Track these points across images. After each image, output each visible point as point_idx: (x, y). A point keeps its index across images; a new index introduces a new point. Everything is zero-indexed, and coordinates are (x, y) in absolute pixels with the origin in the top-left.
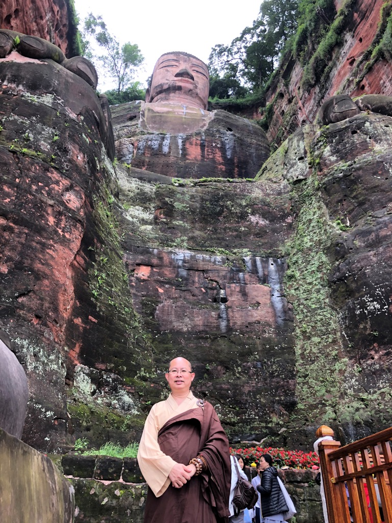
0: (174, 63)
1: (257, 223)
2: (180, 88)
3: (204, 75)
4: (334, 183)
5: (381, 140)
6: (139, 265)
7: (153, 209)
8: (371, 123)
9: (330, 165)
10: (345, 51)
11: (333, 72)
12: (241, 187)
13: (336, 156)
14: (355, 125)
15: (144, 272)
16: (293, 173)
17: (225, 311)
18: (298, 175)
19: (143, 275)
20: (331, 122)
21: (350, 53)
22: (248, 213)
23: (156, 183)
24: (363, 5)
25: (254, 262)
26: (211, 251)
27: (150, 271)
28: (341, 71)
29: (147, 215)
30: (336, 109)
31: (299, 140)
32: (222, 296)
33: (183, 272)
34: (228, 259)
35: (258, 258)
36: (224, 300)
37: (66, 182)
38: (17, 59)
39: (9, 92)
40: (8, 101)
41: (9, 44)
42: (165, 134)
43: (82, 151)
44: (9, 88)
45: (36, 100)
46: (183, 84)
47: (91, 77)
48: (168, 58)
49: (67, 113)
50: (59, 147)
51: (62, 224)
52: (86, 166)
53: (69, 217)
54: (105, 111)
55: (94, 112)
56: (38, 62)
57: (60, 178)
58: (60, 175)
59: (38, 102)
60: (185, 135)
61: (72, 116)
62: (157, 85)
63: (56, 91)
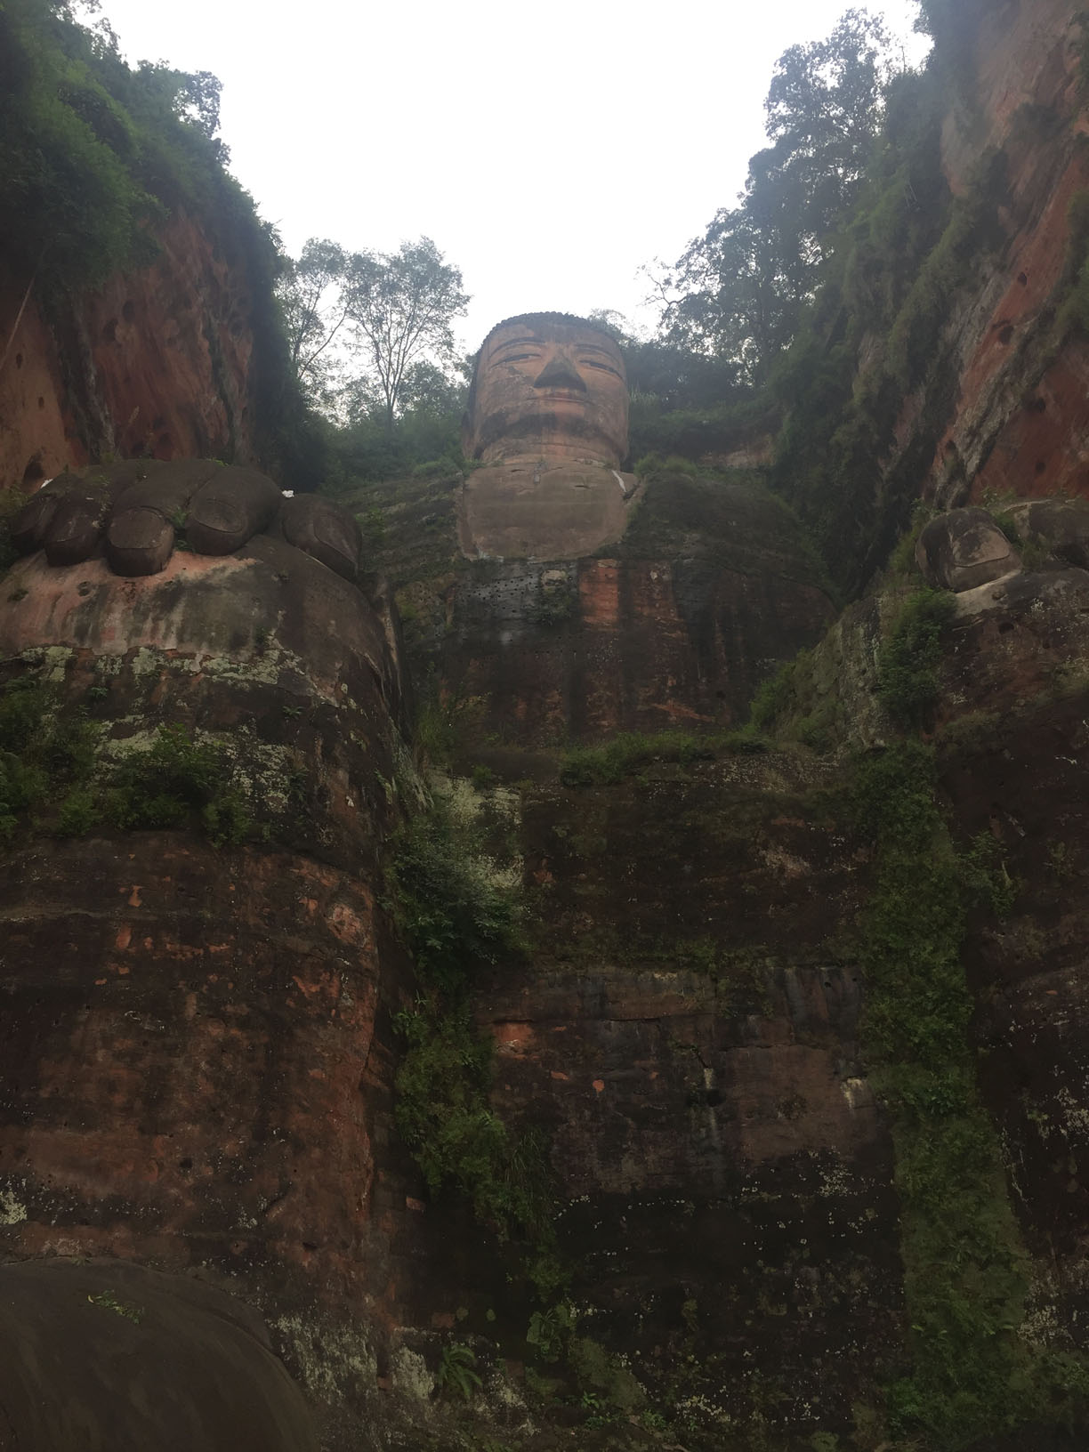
0: (530, 348)
1: (782, 869)
2: (551, 422)
3: (612, 370)
4: (964, 767)
5: (1074, 654)
6: (502, 1022)
7: (521, 857)
8: (1047, 603)
9: (952, 718)
10: (985, 303)
11: (957, 356)
12: (733, 770)
13: (965, 693)
14: (1006, 606)
15: (514, 1040)
16: (861, 727)
17: (720, 1128)
18: (875, 734)
19: (512, 1048)
20: (946, 586)
21: (997, 310)
22: (755, 843)
23: (522, 784)
24: (1020, 188)
25: (782, 982)
26: (671, 960)
27: (529, 1036)
28: (978, 357)
29: (509, 876)
30: (957, 556)
31: (869, 636)
32: (708, 1086)
33: (608, 1027)
34: (715, 980)
35: (789, 971)
36: (714, 1098)
37: (330, 880)
38: (187, 569)
39: (183, 667)
40: (185, 693)
41: (167, 534)
42: (523, 561)
43: (355, 781)
44: (182, 656)
45: (243, 678)
46: (559, 408)
47: (347, 548)
48: (513, 336)
49: (312, 690)
50: (306, 793)
51: (334, 991)
52: (367, 816)
53: (346, 970)
54: (387, 621)
55: (366, 655)
56: (233, 565)
57: (318, 875)
58: (316, 867)
59: (247, 681)
60: (576, 558)
61: (325, 694)
62: (490, 414)
63: (282, 637)
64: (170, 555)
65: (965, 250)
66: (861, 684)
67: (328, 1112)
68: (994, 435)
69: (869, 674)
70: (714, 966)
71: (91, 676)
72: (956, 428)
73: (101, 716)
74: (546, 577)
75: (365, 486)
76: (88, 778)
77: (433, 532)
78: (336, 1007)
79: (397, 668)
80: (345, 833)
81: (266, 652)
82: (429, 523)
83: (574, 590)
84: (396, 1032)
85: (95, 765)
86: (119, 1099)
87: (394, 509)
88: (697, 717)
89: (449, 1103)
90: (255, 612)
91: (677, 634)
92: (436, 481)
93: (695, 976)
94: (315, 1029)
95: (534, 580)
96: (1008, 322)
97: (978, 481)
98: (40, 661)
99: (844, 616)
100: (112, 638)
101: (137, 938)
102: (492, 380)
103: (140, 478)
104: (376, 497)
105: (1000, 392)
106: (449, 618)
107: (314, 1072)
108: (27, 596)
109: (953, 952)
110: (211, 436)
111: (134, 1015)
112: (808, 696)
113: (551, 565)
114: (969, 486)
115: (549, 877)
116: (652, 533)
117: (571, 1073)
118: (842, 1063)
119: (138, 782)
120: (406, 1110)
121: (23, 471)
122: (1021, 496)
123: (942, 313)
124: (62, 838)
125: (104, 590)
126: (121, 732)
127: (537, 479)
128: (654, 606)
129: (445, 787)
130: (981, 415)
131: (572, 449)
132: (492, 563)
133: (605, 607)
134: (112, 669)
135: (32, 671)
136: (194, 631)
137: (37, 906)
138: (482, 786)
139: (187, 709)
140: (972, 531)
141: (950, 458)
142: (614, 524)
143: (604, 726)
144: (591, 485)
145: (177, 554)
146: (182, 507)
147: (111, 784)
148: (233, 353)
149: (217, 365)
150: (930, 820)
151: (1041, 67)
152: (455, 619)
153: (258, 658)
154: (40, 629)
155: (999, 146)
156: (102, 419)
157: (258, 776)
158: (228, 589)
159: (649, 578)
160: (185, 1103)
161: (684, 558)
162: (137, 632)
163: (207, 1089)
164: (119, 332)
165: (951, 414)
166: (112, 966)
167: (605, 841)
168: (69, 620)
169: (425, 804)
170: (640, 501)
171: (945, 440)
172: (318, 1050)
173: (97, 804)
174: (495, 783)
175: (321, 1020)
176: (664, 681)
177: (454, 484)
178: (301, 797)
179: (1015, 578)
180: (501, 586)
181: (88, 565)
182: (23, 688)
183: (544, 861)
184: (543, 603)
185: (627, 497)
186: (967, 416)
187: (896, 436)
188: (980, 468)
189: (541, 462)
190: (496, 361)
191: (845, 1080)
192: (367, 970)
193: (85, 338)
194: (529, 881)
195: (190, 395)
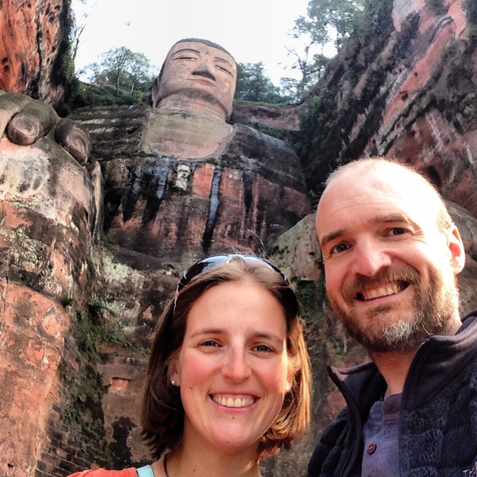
0: (192, 55)
2: (197, 92)
3: (231, 74)
6: (116, 379)
7: (139, 304)
10: (399, 81)
11: (383, 102)
15: (120, 387)
19: (119, 391)
21: (403, 86)
23: (146, 271)
27: (127, 386)
28: (392, 104)
29: (132, 312)
46: (202, 87)
48: (186, 47)
49: (55, 217)
50: (44, 264)
51: (40, 356)
52: (70, 278)
53: (48, 347)
54: (97, 186)
60: (196, 161)
61: (60, 218)
68: (392, 141)
72: (377, 135)
81: (37, 195)
96: (407, 92)
105: (397, 123)
115: (150, 315)
130: (388, 131)
131: (204, 107)
141: (373, 147)
148: (48, 31)
149: (39, 35)
153: (32, 198)
157: (23, 253)
169: (99, 274)
171: (372, 139)
174: (134, 268)
178: (41, 266)
187: (352, 131)
194: (140, 316)
195: (23, 49)
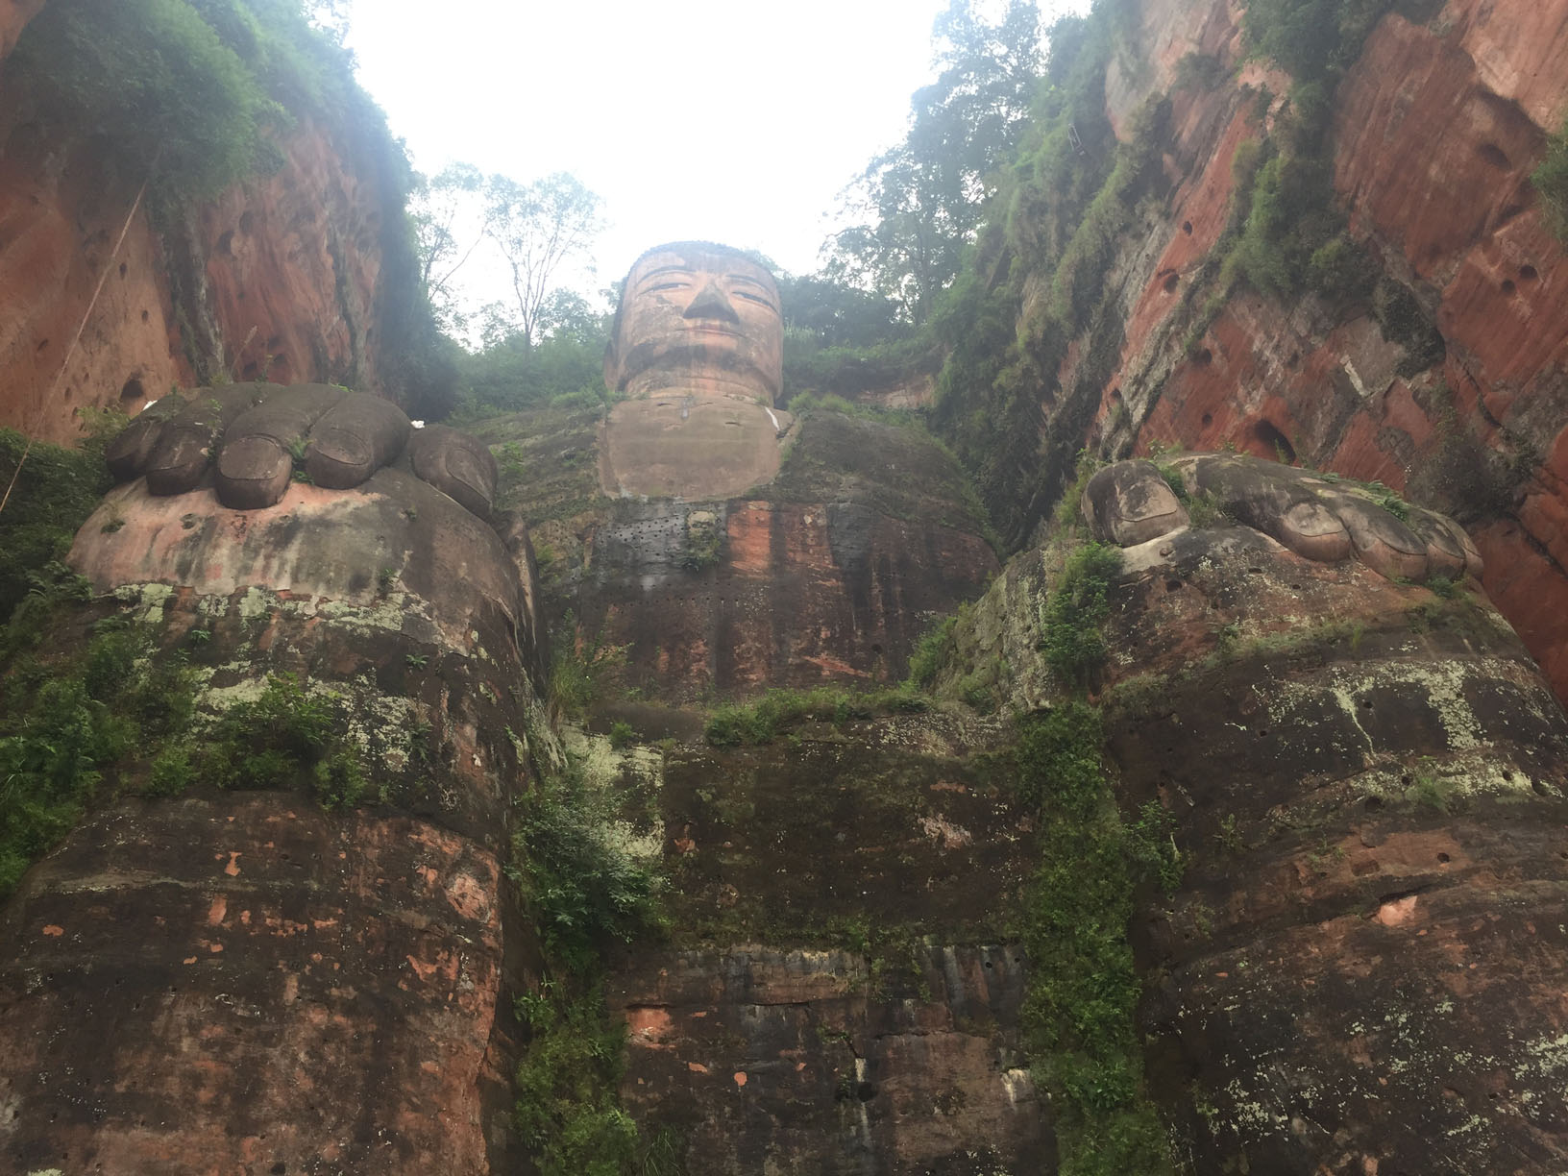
0: (680, 277)
1: (942, 838)
2: (701, 355)
3: (766, 303)
4: (1131, 732)
5: (1243, 615)
6: (636, 1007)
7: (662, 823)
8: (1215, 561)
9: (1119, 678)
10: (1149, 250)
11: (1123, 302)
12: (891, 731)
13: (1132, 653)
14: (1174, 564)
15: (649, 1027)
16: (1026, 687)
17: (871, 1126)
18: (1039, 695)
19: (647, 1037)
20: (1113, 541)
21: (1162, 257)
22: (913, 809)
23: (666, 743)
24: (1186, 136)
25: (940, 962)
26: (823, 937)
27: (666, 1023)
28: (1143, 305)
29: (648, 844)
30: (1124, 510)
31: (1033, 591)
32: (860, 1078)
33: (753, 1013)
34: (869, 961)
35: (948, 951)
36: (866, 1092)
37: (452, 847)
38: (305, 502)
39: (296, 610)
40: (298, 638)
41: (284, 464)
42: (669, 500)
43: (483, 738)
44: (296, 598)
45: (362, 622)
46: (710, 340)
47: (483, 486)
48: (662, 264)
49: (439, 638)
50: (429, 750)
51: (452, 973)
52: (495, 776)
53: (467, 948)
54: (523, 564)
55: (500, 600)
56: (356, 500)
57: (439, 841)
58: (437, 833)
59: (368, 626)
60: (725, 499)
61: (453, 640)
62: (636, 344)
63: (410, 579)
64: (287, 487)
65: (1129, 196)
66: (1025, 642)
67: (440, 1110)
68: (1159, 385)
69: (1034, 631)
70: (868, 944)
71: (192, 617)
72: (1122, 376)
73: (200, 661)
74: (693, 518)
75: (499, 415)
76: (184, 731)
77: (572, 467)
78: (454, 991)
79: (532, 615)
80: (471, 796)
81: (390, 595)
82: (569, 457)
83: (723, 533)
84: (519, 1018)
85: (192, 717)
86: (204, 1095)
87: (529, 442)
88: (852, 672)
89: (575, 1099)
90: (379, 551)
91: (832, 583)
92: (576, 413)
93: (848, 955)
94: (429, 1015)
95: (680, 521)
96: (1174, 270)
97: (1143, 431)
98: (135, 600)
99: (1008, 568)
100: (217, 576)
101: (233, 912)
102: (641, 308)
103: (255, 403)
104: (510, 428)
105: (1165, 342)
106: (587, 560)
107: (427, 1065)
108: (123, 527)
109: (1120, 929)
110: (332, 358)
111: (226, 999)
112: (970, 653)
113: (699, 506)
114: (1135, 436)
115: (692, 845)
116: (807, 474)
117: (711, 1065)
118: (1003, 1052)
119: (242, 736)
120: (527, 1108)
121: (120, 389)
122: (1189, 449)
123: (1107, 258)
124: (153, 797)
125: (211, 524)
126: (222, 680)
127: (685, 414)
128: (808, 552)
129: (580, 744)
130: (1146, 363)
131: (723, 383)
132: (636, 502)
133: (755, 554)
134: (217, 610)
135: (126, 611)
136: (311, 570)
137: (120, 874)
138: (621, 743)
139: (300, 656)
140: (1139, 484)
141: (1115, 406)
142: (767, 464)
143: (753, 680)
144: (742, 422)
145: (294, 486)
146: (301, 435)
147: (210, 738)
148: (359, 271)
149: (341, 282)
150: (1096, 787)
151: (1205, 17)
152: (594, 561)
153: (380, 602)
154: (136, 563)
155: (1164, 93)
156: (212, 337)
157: (376, 731)
158: (350, 526)
159: (803, 523)
160: (279, 1100)
161: (839, 502)
162: (246, 570)
163: (305, 1084)
164: (235, 244)
165: (1116, 362)
166: (204, 943)
167: (752, 806)
168: (170, 555)
169: (559, 764)
170: (794, 440)
171: (1110, 388)
172: (433, 1039)
173: (194, 759)
174: (635, 741)
175: (437, 1005)
176: (817, 632)
177: (596, 417)
178: (423, 755)
179: (1182, 534)
180: (644, 528)
181: (194, 495)
182: (114, 628)
183: (687, 828)
184: (689, 547)
185: (780, 436)
186: (1132, 364)
187: (1061, 381)
188: (1146, 417)
189: (690, 397)
190: (644, 289)
191: (1006, 1071)
192: (490, 948)
193: (197, 249)
194: (670, 849)
195: (311, 313)
